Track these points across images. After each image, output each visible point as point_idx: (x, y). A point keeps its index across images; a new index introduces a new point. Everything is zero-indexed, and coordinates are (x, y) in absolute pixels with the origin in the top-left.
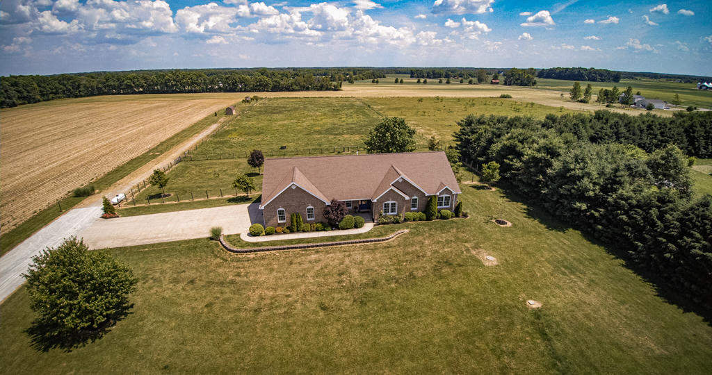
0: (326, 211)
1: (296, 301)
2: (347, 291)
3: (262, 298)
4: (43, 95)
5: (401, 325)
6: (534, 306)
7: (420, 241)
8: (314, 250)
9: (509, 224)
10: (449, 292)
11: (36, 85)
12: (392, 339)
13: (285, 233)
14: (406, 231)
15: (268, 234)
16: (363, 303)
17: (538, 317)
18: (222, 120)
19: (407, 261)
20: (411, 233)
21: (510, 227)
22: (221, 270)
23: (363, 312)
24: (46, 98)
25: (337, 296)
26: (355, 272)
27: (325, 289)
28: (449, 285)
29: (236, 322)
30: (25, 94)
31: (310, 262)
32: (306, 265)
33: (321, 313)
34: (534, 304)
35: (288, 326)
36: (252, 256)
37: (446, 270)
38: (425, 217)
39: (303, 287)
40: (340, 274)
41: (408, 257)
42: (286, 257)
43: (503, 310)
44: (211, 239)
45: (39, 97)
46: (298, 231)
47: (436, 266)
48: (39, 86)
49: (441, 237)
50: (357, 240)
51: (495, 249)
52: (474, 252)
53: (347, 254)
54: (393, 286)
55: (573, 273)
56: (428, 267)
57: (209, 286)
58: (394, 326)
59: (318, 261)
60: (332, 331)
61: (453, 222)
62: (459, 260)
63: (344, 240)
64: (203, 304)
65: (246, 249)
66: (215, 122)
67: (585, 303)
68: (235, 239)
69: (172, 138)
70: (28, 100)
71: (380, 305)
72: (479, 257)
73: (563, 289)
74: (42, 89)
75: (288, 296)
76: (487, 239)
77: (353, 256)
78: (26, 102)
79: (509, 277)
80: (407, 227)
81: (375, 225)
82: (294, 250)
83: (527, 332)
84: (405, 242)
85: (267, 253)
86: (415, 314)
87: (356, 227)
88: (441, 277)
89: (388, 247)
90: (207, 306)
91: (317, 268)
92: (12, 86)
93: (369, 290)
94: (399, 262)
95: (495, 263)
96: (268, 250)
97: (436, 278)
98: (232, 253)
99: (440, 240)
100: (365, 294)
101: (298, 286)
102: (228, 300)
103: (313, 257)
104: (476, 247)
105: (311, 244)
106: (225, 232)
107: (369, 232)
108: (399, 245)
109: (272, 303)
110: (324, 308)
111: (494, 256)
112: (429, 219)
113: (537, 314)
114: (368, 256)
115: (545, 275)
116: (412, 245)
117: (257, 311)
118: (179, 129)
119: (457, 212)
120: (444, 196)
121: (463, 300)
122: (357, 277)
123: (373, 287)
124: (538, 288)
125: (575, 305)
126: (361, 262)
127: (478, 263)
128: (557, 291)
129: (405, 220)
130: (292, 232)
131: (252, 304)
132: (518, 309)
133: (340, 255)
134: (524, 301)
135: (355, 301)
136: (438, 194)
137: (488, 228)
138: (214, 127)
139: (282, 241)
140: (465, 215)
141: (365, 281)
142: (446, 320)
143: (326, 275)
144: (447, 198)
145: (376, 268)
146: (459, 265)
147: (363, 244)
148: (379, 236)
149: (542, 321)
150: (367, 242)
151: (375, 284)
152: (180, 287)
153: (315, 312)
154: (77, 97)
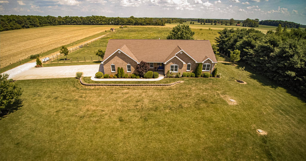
0: (137, 67)
1: (106, 114)
2: (138, 112)
3: (88, 110)
5: (167, 136)
6: (262, 134)
7: (189, 88)
8: (127, 87)
9: (245, 83)
10: (203, 119)
11: (38, 20)
12: (158, 145)
13: (114, 78)
14: (182, 82)
15: (105, 78)
16: (146, 120)
17: (265, 142)
18: (108, 33)
19: (179, 97)
20: (184, 83)
21: (246, 85)
22: (73, 94)
23: (144, 125)
24: (42, 25)
25: (131, 114)
26: (146, 101)
27: (126, 109)
28: (203, 114)
29: (67, 122)
30: (33, 23)
31: (122, 93)
32: (120, 95)
33: (118, 123)
34: (262, 132)
35: (95, 129)
36: (93, 87)
37: (203, 105)
38: (194, 76)
39: (113, 107)
40: (137, 102)
41: (180, 96)
42: (110, 90)
44: (76, 78)
45: (39, 25)
46: (121, 77)
47: (197, 102)
48: (39, 20)
49: (202, 86)
50: (152, 84)
51: (235, 96)
52: (222, 96)
53: (145, 91)
54: (167, 111)
56: (192, 102)
57: (63, 101)
58: (162, 137)
59: (126, 93)
60: (120, 135)
61: (210, 79)
62: (212, 100)
63: (145, 83)
64: (55, 110)
65: (90, 84)
66: (104, 34)
67: (297, 134)
68: (88, 79)
69: (84, 39)
70: (35, 26)
71: (156, 122)
72: (226, 99)
73: (282, 124)
74: (40, 21)
75: (103, 111)
76: (231, 89)
77: (148, 93)
78: (33, 26)
79: (245, 113)
80: (183, 80)
81: (164, 78)
82: (117, 86)
83: (257, 152)
84: (180, 88)
85: (101, 87)
87: (153, 78)
88: (199, 109)
89: (170, 89)
90: (57, 112)
91: (125, 97)
92: (28, 19)
93: (152, 112)
94: (174, 98)
95: (236, 104)
96: (102, 85)
97: (196, 109)
98: (83, 86)
99: (202, 88)
100: (149, 114)
101: (111, 105)
102: (69, 110)
103: (125, 91)
104: (224, 93)
105: (126, 84)
106: (84, 75)
107: (160, 81)
108: (176, 89)
109: (92, 114)
110: (121, 120)
111: (235, 99)
112: (196, 77)
113: (264, 139)
114: (156, 93)
115: (269, 114)
116: (184, 89)
117: (82, 117)
118: (88, 36)
119: (214, 74)
120: (207, 64)
121: (212, 125)
122: (147, 103)
123: (155, 111)
124: (264, 122)
126: (152, 96)
127: (224, 102)
128: (277, 125)
129: (183, 76)
130: (118, 77)
131: (81, 113)
132: (251, 134)
133: (141, 91)
134: (255, 130)
135: (141, 118)
136: (203, 62)
137: (232, 84)
138: (103, 36)
139: (111, 81)
140: (218, 76)
141: (151, 107)
143: (129, 101)
144: (208, 66)
145: (160, 100)
146: (212, 103)
147: (155, 86)
148: (166, 83)
149: (268, 144)
150: (158, 85)
151: (156, 109)
152: (49, 100)
153: (115, 122)
154: (54, 25)
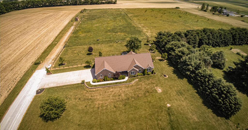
0: (114, 75)
1: (108, 105)
2: (121, 102)
3: (99, 104)
4: (7, 10)
5: (135, 112)
6: (168, 106)
7: (141, 84)
8: (111, 87)
10: (147, 102)
13: (103, 81)
14: (137, 80)
15: (98, 82)
16: (125, 105)
17: (169, 109)
19: (137, 91)
20: (138, 81)
21: (167, 78)
22: (87, 95)
23: (125, 108)
24: (8, 11)
25: (118, 103)
26: (123, 95)
27: (115, 101)
28: (147, 99)
29: (94, 112)
31: (111, 92)
33: (115, 109)
35: (107, 113)
36: (94, 90)
37: (147, 94)
38: (143, 75)
39: (109, 100)
40: (119, 96)
42: (104, 90)
43: (161, 107)
44: (82, 83)
47: (145, 93)
50: (123, 84)
51: (162, 87)
52: (155, 88)
54: (133, 99)
55: (181, 95)
56: (143, 93)
57: (85, 100)
59: (113, 91)
61: (151, 76)
62: (151, 91)
63: (120, 84)
65: (93, 88)
66: (72, 25)
67: (182, 105)
68: (88, 83)
69: (59, 34)
71: (129, 106)
72: (157, 89)
73: (177, 100)
75: (106, 103)
76: (160, 83)
77: (122, 90)
79: (164, 96)
80: (138, 79)
81: (128, 78)
82: (106, 87)
83: (165, 114)
84: (137, 84)
85: (99, 88)
86: (138, 108)
87: (123, 79)
88: (146, 97)
89: (132, 86)
90: (85, 107)
91: (113, 94)
94: (135, 91)
95: (161, 92)
97: (144, 97)
98: (89, 89)
99: (147, 83)
100: (126, 102)
102: (90, 105)
103: (111, 90)
104: (157, 86)
105: (111, 85)
106: (86, 81)
107: (127, 81)
108: (135, 85)
109: (102, 106)
110: (115, 107)
111: (161, 89)
114: (126, 89)
115: (173, 96)
116: (139, 85)
117: (98, 108)
119: (153, 72)
120: (149, 68)
121: (151, 105)
122: (123, 97)
123: (128, 100)
124: (171, 100)
125: (179, 106)
126: (124, 92)
127: (156, 91)
129: (137, 76)
130: (105, 81)
131: (97, 106)
132: (164, 107)
133: (119, 89)
134: (166, 104)
135: (123, 104)
136: (147, 68)
137: (161, 78)
138: (72, 28)
139: (102, 84)
140: (155, 73)
141: (125, 98)
142: (146, 110)
143: (115, 96)
145: (129, 93)
146: (151, 93)
147: (125, 85)
148: (129, 82)
149: (170, 110)
151: (128, 99)
152: (77, 100)
153: (113, 108)
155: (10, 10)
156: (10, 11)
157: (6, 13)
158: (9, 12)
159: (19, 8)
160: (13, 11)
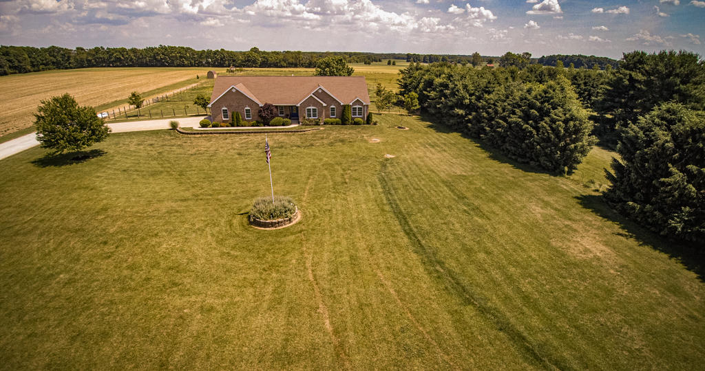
0: (260, 111)
4: (33, 66)
7: (329, 133)
13: (227, 126)
14: (322, 128)
15: (213, 127)
18: (203, 81)
20: (325, 130)
21: (406, 130)
22: (173, 141)
24: (36, 68)
27: (245, 148)
28: (335, 149)
29: (177, 158)
31: (240, 139)
32: (237, 140)
33: (237, 156)
34: (390, 156)
36: (198, 135)
37: (338, 143)
38: (341, 123)
39: (229, 147)
40: (259, 143)
41: (314, 139)
42: (224, 137)
43: (365, 158)
44: (170, 129)
45: (29, 67)
46: (238, 126)
47: (332, 142)
49: (347, 132)
50: (281, 131)
51: (384, 137)
52: (366, 138)
53: (269, 137)
54: (294, 148)
55: (433, 147)
56: (326, 142)
57: (162, 147)
59: (246, 139)
60: (240, 161)
61: (364, 127)
62: (352, 140)
63: (271, 130)
64: (156, 152)
65: (195, 133)
66: (196, 82)
67: (427, 157)
68: (189, 129)
70: (20, 70)
71: (279, 154)
73: (418, 152)
76: (382, 133)
77: (274, 137)
79: (382, 147)
80: (324, 127)
81: (299, 126)
82: (232, 134)
83: (374, 164)
84: (317, 133)
85: (210, 135)
87: (283, 125)
88: (332, 146)
89: (302, 135)
93: (276, 149)
94: (306, 140)
95: (378, 142)
97: (328, 146)
98: (184, 135)
101: (226, 147)
102: (174, 151)
103: (244, 137)
104: (370, 136)
105: (245, 132)
106: (182, 126)
107: (292, 128)
108: (311, 134)
109: (204, 152)
110: (239, 154)
111: (380, 139)
113: (388, 159)
114: (285, 138)
115: (410, 147)
116: (322, 134)
117: (193, 154)
118: (161, 85)
119: (369, 121)
120: (357, 106)
121: (340, 154)
123: (280, 148)
124: (399, 151)
125: (419, 157)
126: (277, 140)
127: (365, 141)
128: (412, 152)
129: (324, 124)
130: (233, 126)
131: (190, 152)
132: (376, 157)
134: (384, 155)
136: (351, 104)
137: (388, 129)
138: (194, 85)
139: (223, 130)
140: (375, 123)
142: (321, 160)
144: (360, 109)
146: (350, 142)
152: (142, 146)
153: (232, 156)
154: (67, 68)
155: (41, 67)
156: (43, 70)
157: (30, 71)
158: (39, 71)
159: (70, 63)
160: (49, 69)
